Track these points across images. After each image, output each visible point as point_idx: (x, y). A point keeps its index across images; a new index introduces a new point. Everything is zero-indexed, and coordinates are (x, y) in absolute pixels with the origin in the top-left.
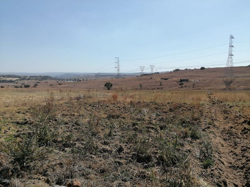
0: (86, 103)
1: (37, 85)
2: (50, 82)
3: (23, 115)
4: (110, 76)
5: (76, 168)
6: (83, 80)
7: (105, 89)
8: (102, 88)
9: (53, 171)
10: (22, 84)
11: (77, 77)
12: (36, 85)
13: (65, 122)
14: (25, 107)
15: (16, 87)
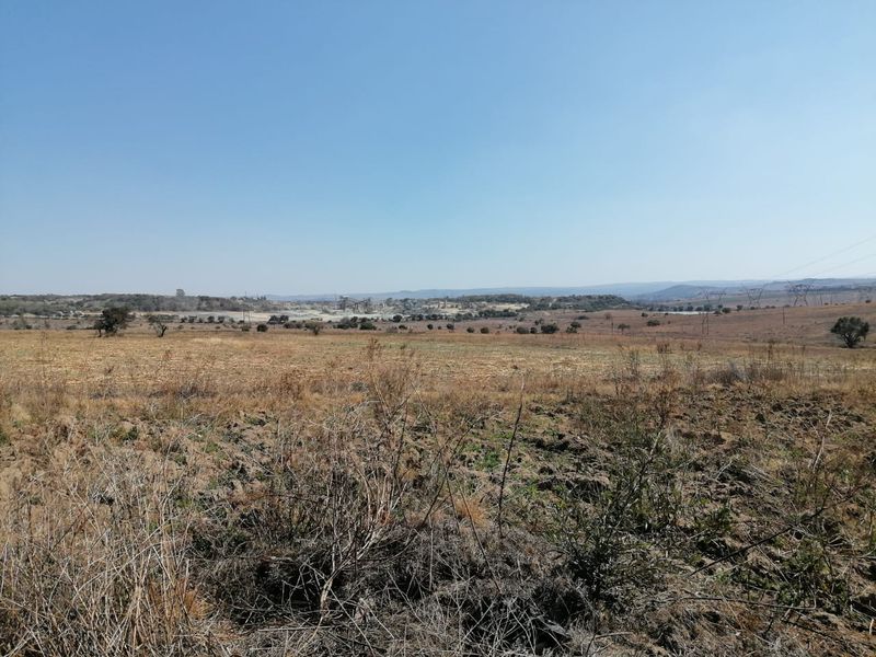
0: (759, 398)
1: (579, 326)
2: (618, 314)
3: (548, 418)
4: (858, 289)
5: (776, 648)
6: (740, 308)
7: (832, 345)
8: (817, 338)
9: (693, 637)
10: (536, 323)
11: (713, 297)
12: (575, 327)
13: (691, 461)
14: (552, 396)
15: (520, 331)
